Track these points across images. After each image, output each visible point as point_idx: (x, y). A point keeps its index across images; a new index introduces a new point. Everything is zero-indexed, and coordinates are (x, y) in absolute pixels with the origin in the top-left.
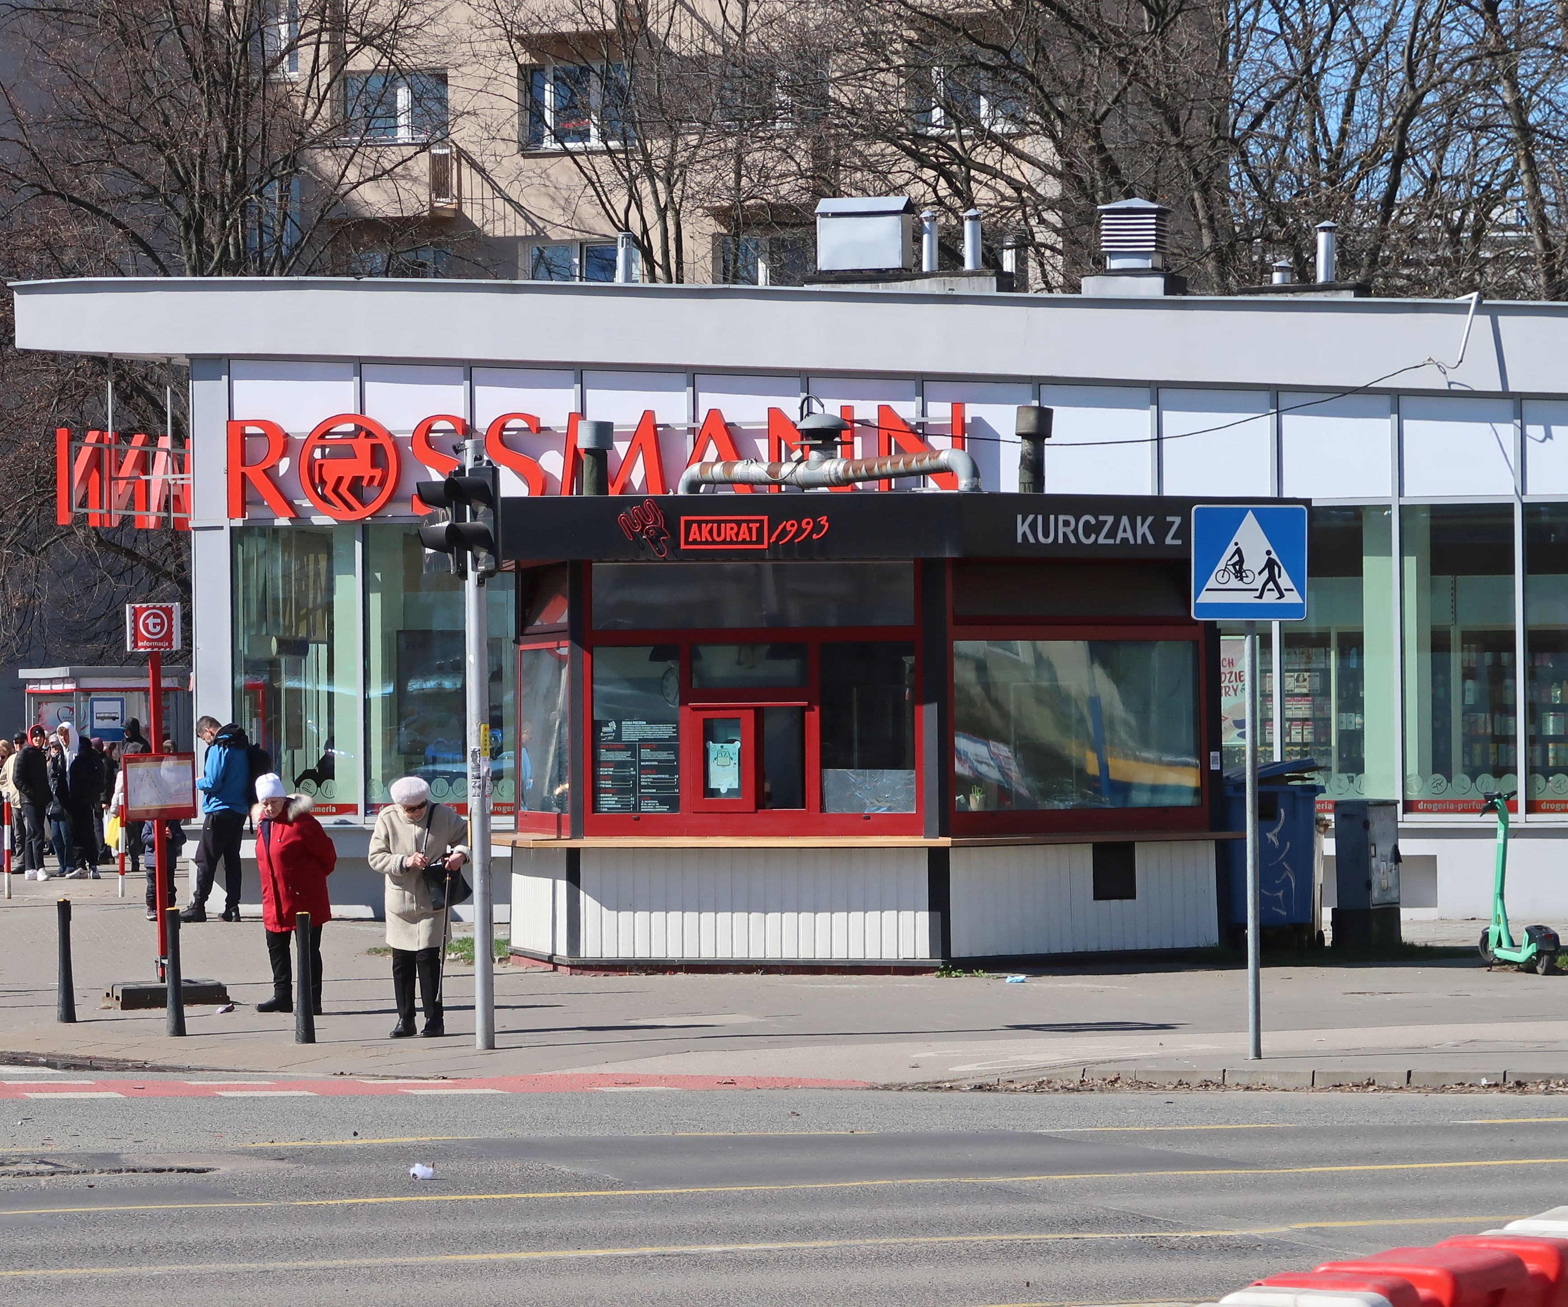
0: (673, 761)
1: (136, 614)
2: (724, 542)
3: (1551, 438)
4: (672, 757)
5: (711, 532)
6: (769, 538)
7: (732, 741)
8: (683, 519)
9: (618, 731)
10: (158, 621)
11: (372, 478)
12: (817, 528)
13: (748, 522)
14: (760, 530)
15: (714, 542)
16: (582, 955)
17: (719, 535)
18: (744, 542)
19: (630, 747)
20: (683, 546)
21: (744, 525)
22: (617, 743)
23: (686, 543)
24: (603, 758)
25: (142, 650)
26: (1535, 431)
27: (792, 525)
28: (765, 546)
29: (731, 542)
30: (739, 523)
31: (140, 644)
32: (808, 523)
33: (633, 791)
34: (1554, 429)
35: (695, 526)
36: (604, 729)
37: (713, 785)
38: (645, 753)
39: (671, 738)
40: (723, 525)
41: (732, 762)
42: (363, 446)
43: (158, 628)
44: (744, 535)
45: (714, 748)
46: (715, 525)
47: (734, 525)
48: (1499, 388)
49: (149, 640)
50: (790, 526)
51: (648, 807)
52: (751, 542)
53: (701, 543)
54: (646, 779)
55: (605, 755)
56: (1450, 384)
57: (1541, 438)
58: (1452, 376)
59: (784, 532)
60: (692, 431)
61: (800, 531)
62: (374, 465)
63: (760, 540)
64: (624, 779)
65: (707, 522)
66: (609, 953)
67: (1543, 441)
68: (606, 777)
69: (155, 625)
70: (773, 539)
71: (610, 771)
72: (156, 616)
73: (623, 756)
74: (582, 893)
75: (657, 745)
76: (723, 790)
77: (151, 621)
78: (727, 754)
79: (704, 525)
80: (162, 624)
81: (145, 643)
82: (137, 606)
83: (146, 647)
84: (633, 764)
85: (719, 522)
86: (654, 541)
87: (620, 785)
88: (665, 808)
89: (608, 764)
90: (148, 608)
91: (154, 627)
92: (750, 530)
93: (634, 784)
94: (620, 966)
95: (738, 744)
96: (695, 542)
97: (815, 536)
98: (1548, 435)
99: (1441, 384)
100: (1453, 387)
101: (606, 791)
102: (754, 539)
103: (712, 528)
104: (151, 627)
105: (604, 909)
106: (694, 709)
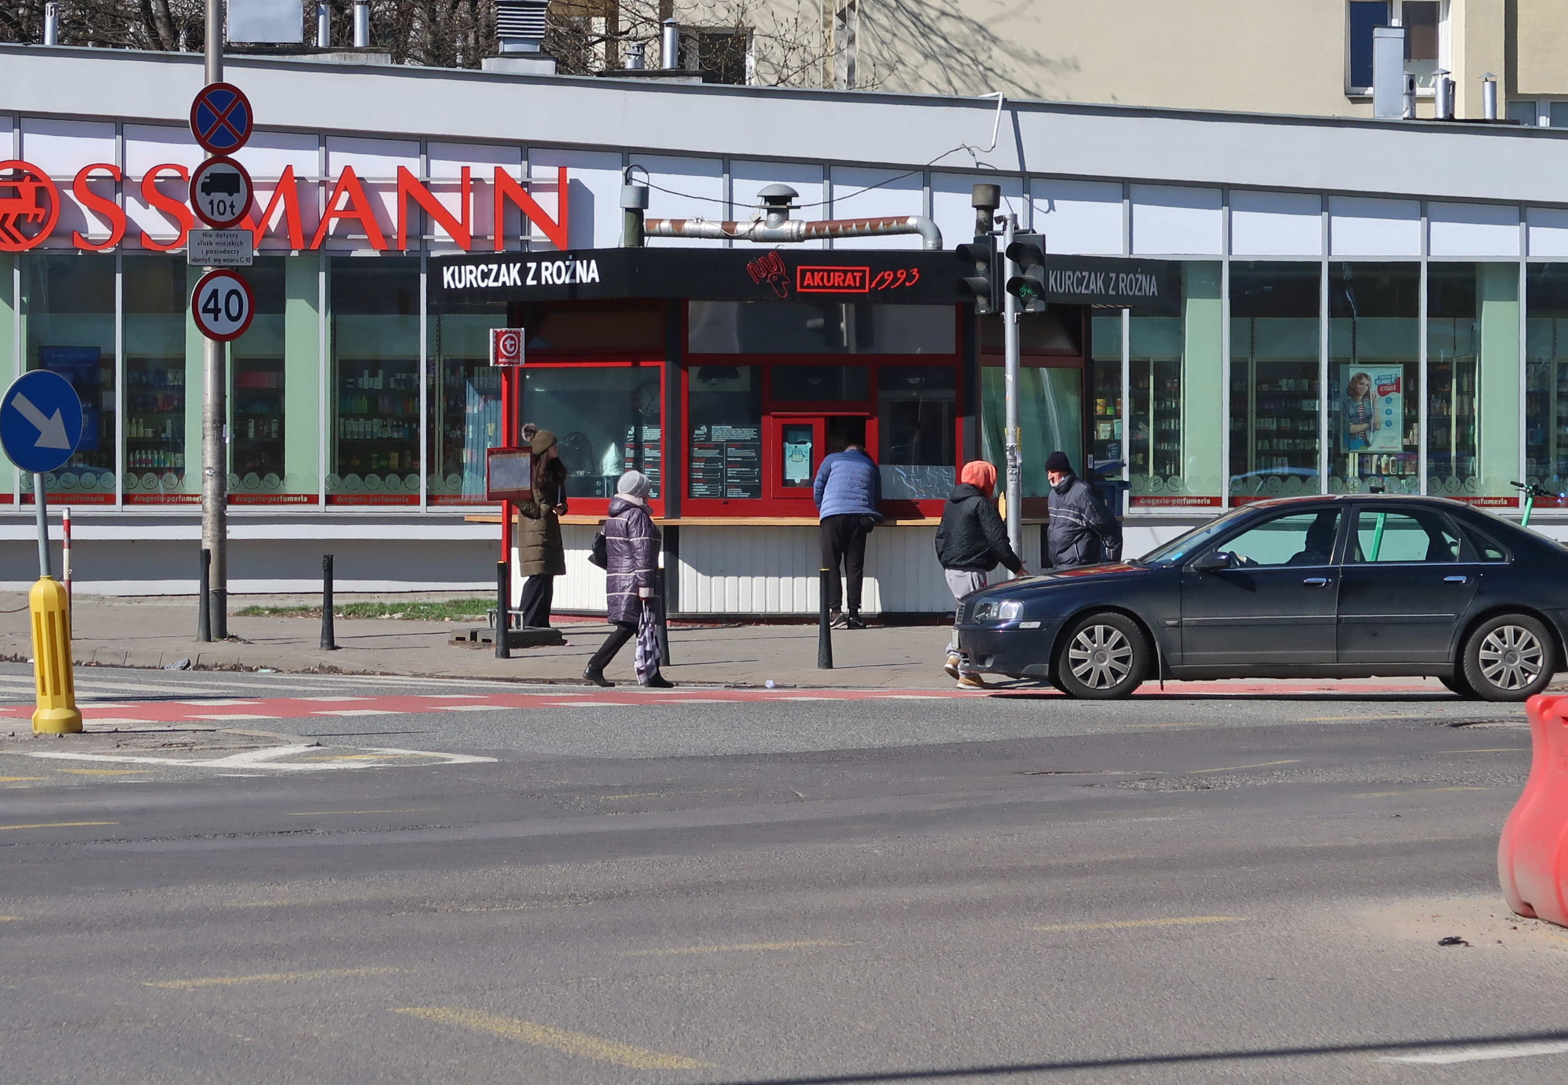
0: (754, 458)
1: (497, 336)
2: (833, 287)
3: (1054, 210)
4: (754, 454)
5: (822, 278)
6: (870, 284)
7: (805, 443)
8: (799, 268)
9: (709, 434)
10: (513, 342)
11: (36, 216)
12: (910, 277)
13: (853, 271)
14: (862, 279)
15: (824, 287)
16: (680, 610)
17: (829, 281)
18: (849, 287)
19: (719, 446)
20: (799, 290)
21: (849, 274)
22: (707, 443)
23: (802, 286)
24: (695, 455)
25: (502, 365)
26: (1041, 204)
27: (889, 275)
28: (867, 290)
29: (839, 287)
30: (845, 273)
31: (500, 360)
32: (902, 274)
33: (720, 481)
34: (1056, 202)
35: (809, 274)
36: (697, 432)
37: (788, 477)
38: (731, 451)
39: (752, 440)
40: (832, 274)
41: (804, 459)
42: (27, 188)
43: (513, 348)
44: (849, 280)
45: (789, 447)
46: (826, 274)
47: (840, 274)
48: (1017, 168)
49: (507, 357)
50: (889, 276)
51: (734, 493)
52: (855, 288)
53: (814, 287)
54: (731, 472)
55: (697, 452)
56: (978, 164)
57: (1046, 210)
58: (981, 157)
59: (882, 279)
60: (322, 183)
61: (895, 279)
62: (38, 205)
63: (862, 286)
64: (716, 471)
65: (819, 271)
66: (703, 608)
67: (1048, 212)
68: (699, 470)
69: (511, 346)
70: (873, 285)
71: (702, 465)
72: (512, 338)
73: (713, 453)
74: (680, 561)
75: (741, 445)
76: (797, 481)
77: (508, 343)
78: (800, 452)
79: (816, 273)
80: (515, 345)
81: (504, 360)
82: (499, 330)
83: (505, 363)
84: (720, 460)
85: (829, 272)
86: (778, 284)
87: (710, 476)
88: (747, 495)
89: (699, 459)
90: (506, 332)
91: (511, 347)
92: (854, 278)
93: (722, 475)
94: (711, 619)
95: (809, 445)
96: (808, 286)
97: (907, 284)
98: (1052, 207)
99: (969, 163)
100: (980, 167)
101: (698, 481)
102: (858, 285)
103: (823, 276)
104: (508, 347)
105: (699, 574)
106: (774, 417)
